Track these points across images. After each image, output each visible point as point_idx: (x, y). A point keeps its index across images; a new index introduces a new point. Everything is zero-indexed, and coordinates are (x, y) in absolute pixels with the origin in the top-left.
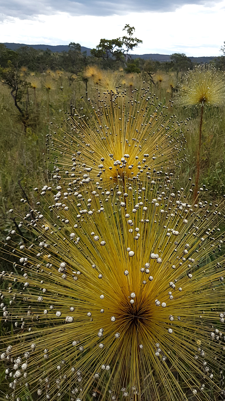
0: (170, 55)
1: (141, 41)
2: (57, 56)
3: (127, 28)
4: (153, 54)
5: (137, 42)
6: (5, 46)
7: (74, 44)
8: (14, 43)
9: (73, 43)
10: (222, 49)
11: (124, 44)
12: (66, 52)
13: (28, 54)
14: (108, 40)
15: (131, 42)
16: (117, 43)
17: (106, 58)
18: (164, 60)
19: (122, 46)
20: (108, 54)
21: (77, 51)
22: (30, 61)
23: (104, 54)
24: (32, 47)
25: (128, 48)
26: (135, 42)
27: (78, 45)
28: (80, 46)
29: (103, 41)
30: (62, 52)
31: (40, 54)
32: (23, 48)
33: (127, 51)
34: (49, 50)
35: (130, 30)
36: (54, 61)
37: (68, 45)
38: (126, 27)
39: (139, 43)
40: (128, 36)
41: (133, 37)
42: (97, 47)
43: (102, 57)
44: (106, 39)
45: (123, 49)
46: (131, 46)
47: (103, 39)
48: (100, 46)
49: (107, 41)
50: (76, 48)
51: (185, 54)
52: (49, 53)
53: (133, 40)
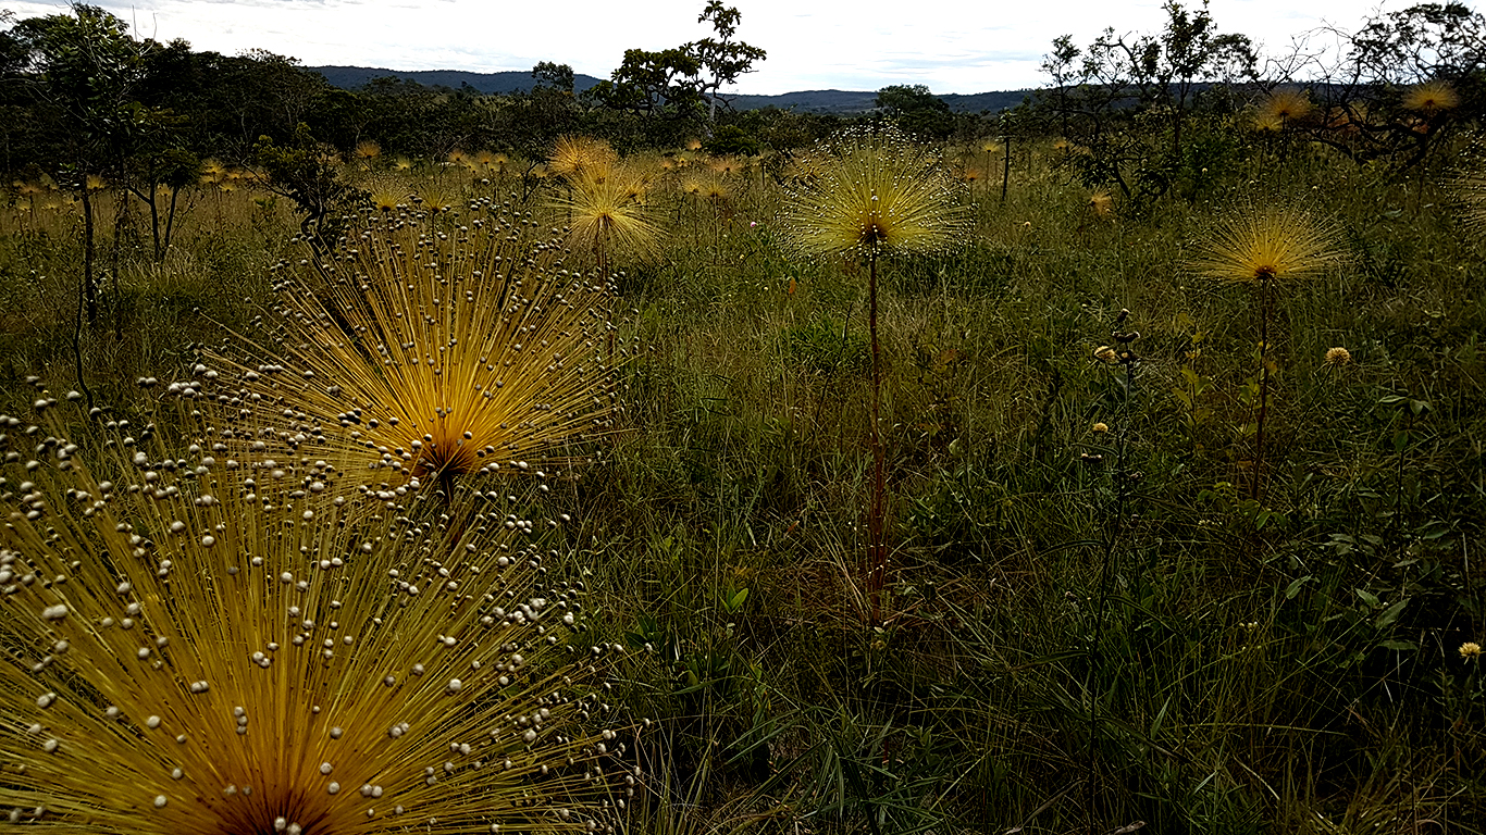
0: (873, 91)
1: (761, 54)
2: (493, 105)
3: (715, 14)
4: (816, 90)
5: (748, 55)
6: (324, 79)
7: (552, 66)
8: (352, 67)
9: (547, 63)
10: (1045, 66)
11: (704, 64)
12: (523, 94)
13: (396, 102)
14: (651, 51)
15: (729, 58)
16: (681, 60)
17: (644, 108)
18: (855, 108)
19: (699, 70)
20: (650, 99)
21: (561, 89)
22: (401, 122)
23: (636, 96)
24: (413, 80)
25: (719, 75)
26: (741, 57)
27: (564, 70)
28: (572, 72)
29: (633, 57)
30: (510, 93)
31: (437, 101)
32: (383, 82)
33: (716, 85)
34: (469, 89)
35: (726, 19)
36: (482, 123)
37: (532, 70)
38: (708, 10)
39: (753, 60)
40: (719, 40)
41: (735, 39)
42: (615, 74)
43: (630, 106)
44: (644, 51)
45: (702, 81)
46: (728, 71)
47: (633, 48)
48: (623, 72)
49: (647, 57)
50: (556, 79)
51: (925, 89)
52: (466, 95)
53: (733, 50)
